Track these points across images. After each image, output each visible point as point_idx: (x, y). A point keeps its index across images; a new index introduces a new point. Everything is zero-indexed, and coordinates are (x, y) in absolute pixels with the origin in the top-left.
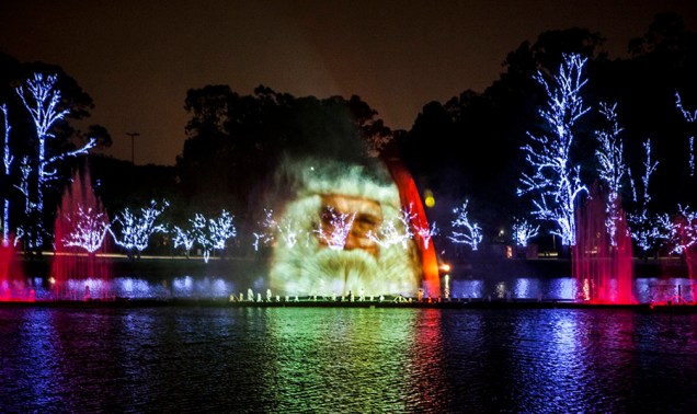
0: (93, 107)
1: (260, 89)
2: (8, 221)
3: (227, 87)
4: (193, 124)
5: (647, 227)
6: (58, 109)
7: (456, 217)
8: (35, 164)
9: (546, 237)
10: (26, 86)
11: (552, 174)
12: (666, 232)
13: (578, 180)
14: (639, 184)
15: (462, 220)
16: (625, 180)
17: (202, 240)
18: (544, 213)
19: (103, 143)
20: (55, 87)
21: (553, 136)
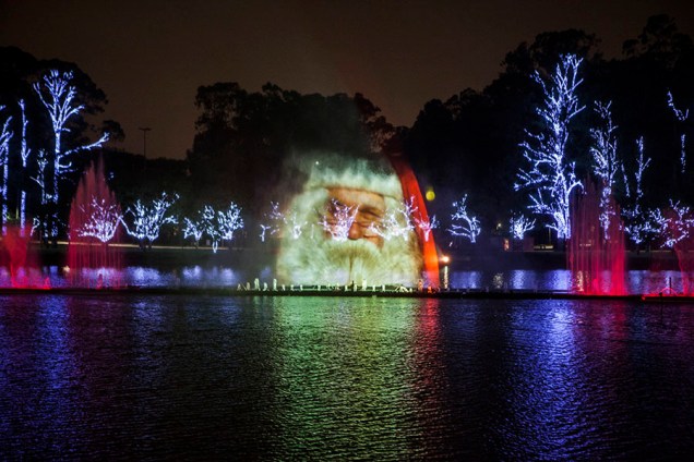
0: (107, 102)
1: (267, 87)
2: (25, 211)
3: (236, 84)
4: (204, 120)
5: (640, 221)
6: (73, 104)
7: (455, 210)
8: (51, 157)
9: (542, 230)
10: (43, 82)
11: (548, 169)
12: (658, 226)
13: (573, 176)
14: (632, 179)
15: (461, 214)
16: (618, 176)
17: (211, 231)
18: (540, 207)
19: (116, 138)
20: (70, 83)
21: (550, 133)
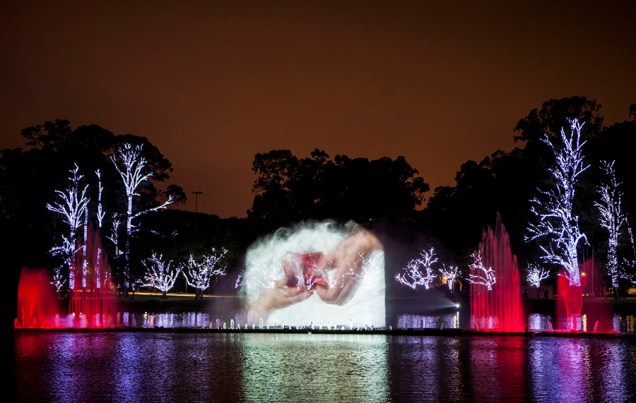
0: (172, 170)
1: (316, 152)
2: (100, 265)
3: (289, 151)
4: (261, 183)
6: (143, 172)
7: (472, 260)
8: (124, 219)
9: (555, 279)
10: (118, 154)
13: (577, 229)
16: (623, 228)
18: (550, 258)
19: (178, 200)
20: (142, 154)
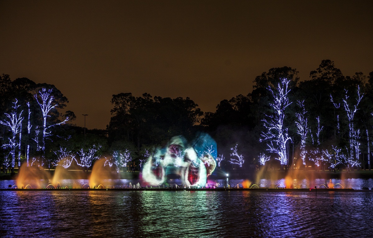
0: (68, 102)
1: (145, 95)
2: (29, 154)
3: (130, 94)
4: (115, 110)
6: (52, 104)
7: (232, 152)
8: (42, 129)
9: (273, 161)
10: (38, 94)
11: (275, 132)
12: (327, 158)
13: (287, 135)
14: (315, 136)
15: (235, 153)
16: (309, 135)
17: (116, 163)
18: (272, 149)
19: (72, 119)
20: (51, 94)
21: (276, 114)
